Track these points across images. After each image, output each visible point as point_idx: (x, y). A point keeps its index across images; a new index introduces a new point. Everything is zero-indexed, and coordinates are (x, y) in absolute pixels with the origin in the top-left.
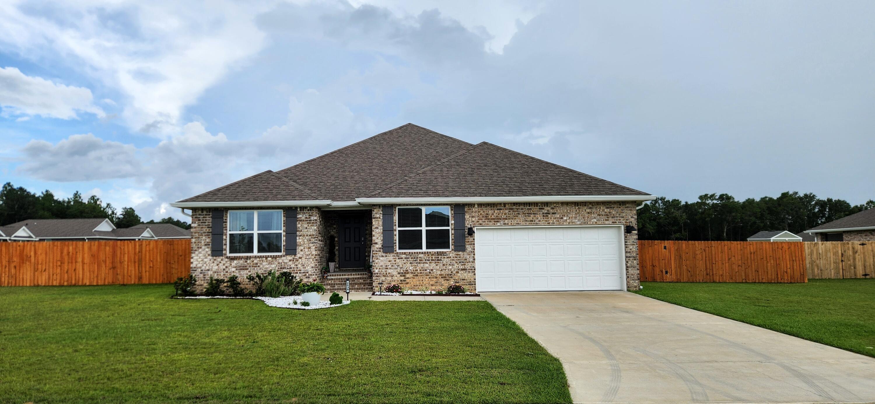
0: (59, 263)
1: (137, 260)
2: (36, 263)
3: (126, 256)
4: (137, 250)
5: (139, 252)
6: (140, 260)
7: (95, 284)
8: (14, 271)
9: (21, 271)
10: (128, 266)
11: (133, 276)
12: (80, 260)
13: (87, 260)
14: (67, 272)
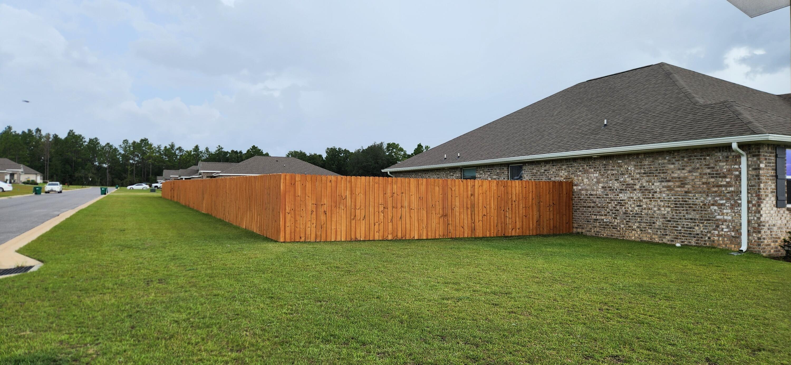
0: (381, 208)
1: (469, 206)
2: (353, 207)
3: (457, 199)
4: (470, 193)
5: (472, 195)
6: (473, 206)
7: (425, 238)
8: (325, 219)
9: (334, 219)
10: (460, 214)
11: (466, 228)
12: (406, 204)
13: (414, 205)
14: (392, 221)
